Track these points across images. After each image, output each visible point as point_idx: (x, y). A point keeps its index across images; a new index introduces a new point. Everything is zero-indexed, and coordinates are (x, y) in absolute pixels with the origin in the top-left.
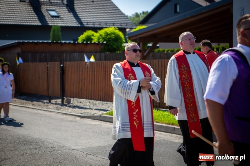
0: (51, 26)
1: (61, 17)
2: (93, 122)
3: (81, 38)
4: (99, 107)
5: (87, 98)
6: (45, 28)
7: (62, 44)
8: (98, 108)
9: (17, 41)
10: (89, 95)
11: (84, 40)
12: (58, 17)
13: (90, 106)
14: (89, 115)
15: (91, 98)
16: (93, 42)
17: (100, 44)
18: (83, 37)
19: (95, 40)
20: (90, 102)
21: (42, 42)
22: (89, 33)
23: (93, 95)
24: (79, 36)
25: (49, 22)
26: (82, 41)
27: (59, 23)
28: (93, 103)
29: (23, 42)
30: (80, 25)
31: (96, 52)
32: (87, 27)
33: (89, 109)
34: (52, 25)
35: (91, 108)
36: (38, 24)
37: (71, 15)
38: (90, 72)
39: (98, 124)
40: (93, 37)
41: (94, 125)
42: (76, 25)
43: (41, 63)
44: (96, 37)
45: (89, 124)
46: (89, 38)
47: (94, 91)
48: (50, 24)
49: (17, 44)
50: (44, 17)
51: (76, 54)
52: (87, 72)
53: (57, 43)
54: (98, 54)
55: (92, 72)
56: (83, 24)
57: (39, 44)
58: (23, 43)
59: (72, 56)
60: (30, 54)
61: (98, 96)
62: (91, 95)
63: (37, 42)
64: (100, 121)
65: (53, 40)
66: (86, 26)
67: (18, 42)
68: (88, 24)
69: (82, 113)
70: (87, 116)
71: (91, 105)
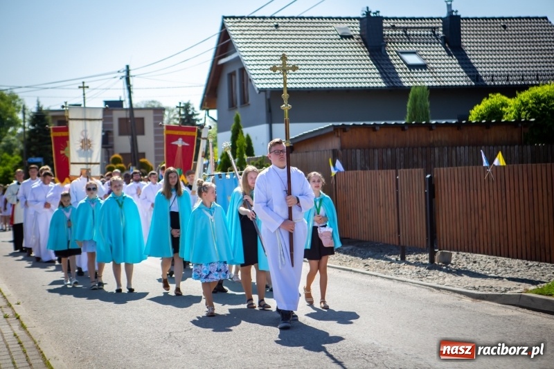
0: (409, 88)
1: (432, 66)
2: (503, 310)
3: (476, 112)
4: (519, 273)
5: (490, 252)
6: (395, 92)
7: (429, 126)
8: (515, 276)
9: (331, 124)
10: (494, 245)
11: (483, 117)
12: (424, 67)
13: (496, 271)
14: (494, 292)
15: (498, 253)
16: (503, 120)
17: (520, 125)
18: (481, 111)
19: (509, 116)
20: (496, 262)
21: (385, 124)
22: (496, 99)
23: (502, 246)
24: (472, 108)
25: (403, 80)
26: (477, 118)
27: (426, 80)
28: (504, 263)
29: (343, 125)
30: (473, 84)
31: (512, 144)
32: (490, 85)
33: (495, 278)
34: (411, 84)
35: (500, 275)
36: (380, 85)
37: (454, 61)
38: (495, 191)
39: (516, 316)
40: (504, 109)
41: (504, 317)
42: (466, 84)
43: (383, 172)
44: (512, 107)
45: (493, 314)
46: (495, 112)
47: (505, 235)
48: (406, 84)
49: (332, 129)
50: (394, 68)
51: (462, 148)
52: (487, 191)
53: (418, 125)
54: (516, 147)
55: (499, 191)
56: (482, 80)
57: (378, 128)
58: (344, 128)
59: (454, 152)
60: (358, 151)
61: (515, 247)
62: (498, 245)
63: (375, 124)
64: (520, 309)
65: (412, 118)
66: (488, 83)
67: (333, 126)
68: (493, 80)
69: (477, 286)
70: (487, 295)
71: (499, 270)
